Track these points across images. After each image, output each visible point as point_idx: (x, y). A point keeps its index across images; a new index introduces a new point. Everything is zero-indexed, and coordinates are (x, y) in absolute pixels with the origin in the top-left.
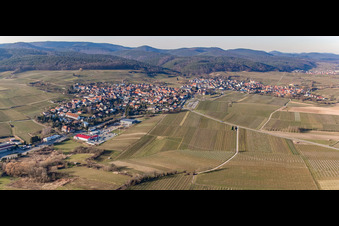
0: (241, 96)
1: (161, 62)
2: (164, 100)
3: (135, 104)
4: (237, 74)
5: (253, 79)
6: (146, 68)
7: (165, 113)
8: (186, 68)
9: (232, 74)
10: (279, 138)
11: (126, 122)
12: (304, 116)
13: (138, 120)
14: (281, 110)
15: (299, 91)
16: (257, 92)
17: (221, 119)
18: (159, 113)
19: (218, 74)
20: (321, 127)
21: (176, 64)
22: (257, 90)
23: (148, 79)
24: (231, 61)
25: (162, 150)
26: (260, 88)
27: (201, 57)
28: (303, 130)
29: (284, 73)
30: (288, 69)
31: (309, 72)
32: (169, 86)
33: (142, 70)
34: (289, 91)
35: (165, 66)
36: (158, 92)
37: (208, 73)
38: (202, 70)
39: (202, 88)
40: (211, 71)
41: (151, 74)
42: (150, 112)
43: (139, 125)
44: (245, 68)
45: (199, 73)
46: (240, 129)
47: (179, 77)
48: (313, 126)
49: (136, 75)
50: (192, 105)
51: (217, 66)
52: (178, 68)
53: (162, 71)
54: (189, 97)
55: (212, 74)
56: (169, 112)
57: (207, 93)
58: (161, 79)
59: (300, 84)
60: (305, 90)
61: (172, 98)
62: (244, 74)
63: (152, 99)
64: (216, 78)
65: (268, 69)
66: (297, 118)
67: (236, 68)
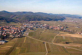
0: (43, 30)
1: (11, 17)
2: (15, 32)
3: (4, 34)
4: (40, 21)
5: (46, 23)
6: (6, 20)
7: (17, 37)
8: (21, 19)
9: (38, 22)
10: (59, 46)
11: (2, 42)
12: (66, 37)
13: (7, 41)
14: (58, 35)
15: (62, 28)
16: (48, 29)
17: (38, 39)
18: (15, 37)
19: (33, 22)
20: (73, 42)
21: (17, 18)
22: (48, 28)
23: (7, 23)
24: (37, 17)
25: (20, 53)
26: (48, 27)
27: (26, 15)
28: (67, 43)
29: (56, 21)
30: (56, 20)
31: (63, 21)
32: (16, 27)
33: (5, 20)
34: (58, 28)
35: (13, 18)
36: (12, 29)
37: (29, 21)
38: (27, 20)
39: (28, 27)
40: (30, 20)
41: (8, 22)
42: (11, 37)
43: (8, 43)
44: (42, 19)
45: (26, 21)
46: (46, 43)
47: (19, 23)
48: (70, 41)
49: (2, 22)
50: (26, 34)
51: (32, 19)
52: (18, 20)
53: (12, 21)
54: (24, 31)
55: (30, 22)
56: (18, 37)
57: (31, 29)
58: (12, 24)
59: (61, 25)
60: (64, 27)
61: (18, 31)
62: (42, 22)
63: (11, 32)
64: (32, 23)
65: (50, 20)
66: (64, 38)
67: (39, 20)
